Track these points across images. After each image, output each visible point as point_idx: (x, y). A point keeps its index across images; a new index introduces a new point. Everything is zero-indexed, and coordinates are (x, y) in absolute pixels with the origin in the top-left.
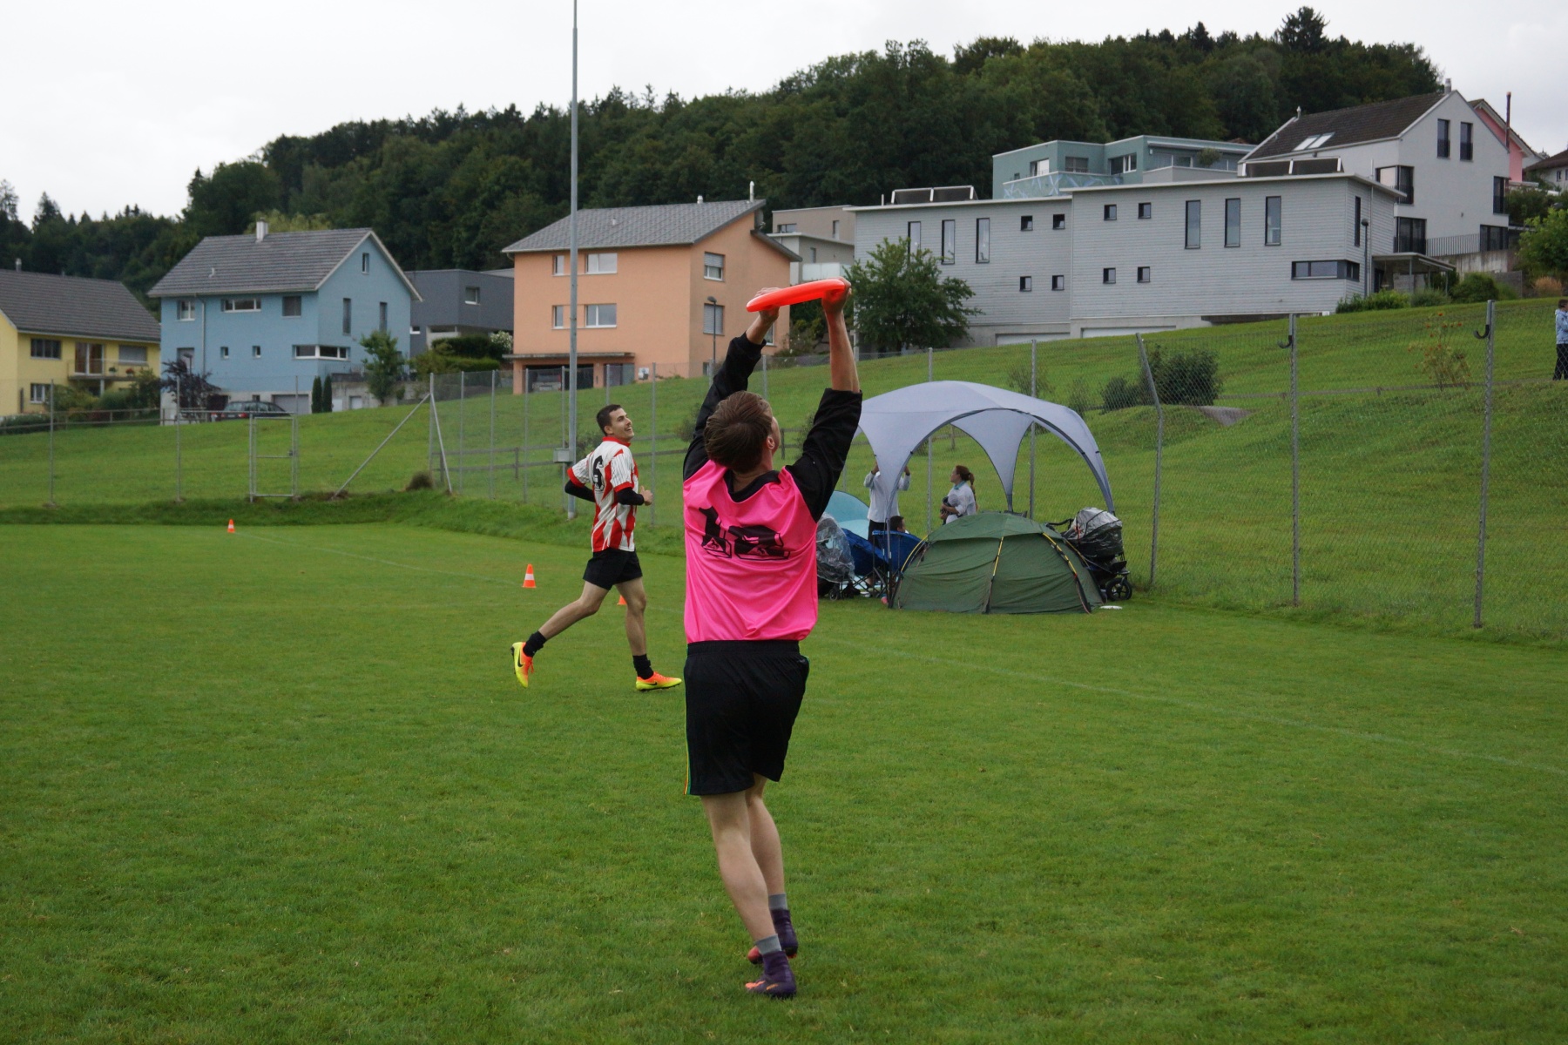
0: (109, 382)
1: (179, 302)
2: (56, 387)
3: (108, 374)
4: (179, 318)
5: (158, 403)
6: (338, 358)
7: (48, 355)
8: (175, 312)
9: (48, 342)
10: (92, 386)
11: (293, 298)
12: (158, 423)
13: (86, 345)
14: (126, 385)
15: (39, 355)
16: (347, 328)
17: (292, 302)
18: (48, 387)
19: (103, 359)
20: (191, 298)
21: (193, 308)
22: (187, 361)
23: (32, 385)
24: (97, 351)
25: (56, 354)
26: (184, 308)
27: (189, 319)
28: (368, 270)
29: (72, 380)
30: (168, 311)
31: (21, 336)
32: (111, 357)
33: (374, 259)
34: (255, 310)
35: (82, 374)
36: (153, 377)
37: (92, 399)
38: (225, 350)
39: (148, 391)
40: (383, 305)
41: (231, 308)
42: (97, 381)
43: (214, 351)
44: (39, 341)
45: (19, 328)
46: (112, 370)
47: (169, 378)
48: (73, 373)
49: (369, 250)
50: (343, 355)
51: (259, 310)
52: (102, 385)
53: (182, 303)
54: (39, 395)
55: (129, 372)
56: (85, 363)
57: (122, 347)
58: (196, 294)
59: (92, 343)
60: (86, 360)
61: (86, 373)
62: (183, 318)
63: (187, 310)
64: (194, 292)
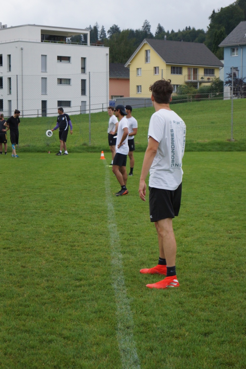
0: (201, 83)
1: (231, 48)
2: (181, 86)
3: (200, 80)
4: (231, 55)
5: (222, 90)
7: (177, 73)
8: (230, 53)
9: (177, 68)
10: (195, 85)
12: (222, 99)
13: (191, 68)
14: (209, 84)
15: (174, 73)
18: (177, 85)
19: (198, 74)
20: (236, 46)
21: (237, 51)
22: (236, 72)
24: (195, 71)
25: (180, 73)
26: (233, 50)
27: (236, 56)
29: (187, 83)
30: (227, 53)
31: (167, 65)
32: (201, 73)
36: (220, 80)
37: (196, 90)
39: (219, 86)
42: (196, 83)
44: (174, 67)
45: (166, 62)
46: (202, 78)
47: (229, 80)
48: (187, 80)
52: (198, 84)
53: (233, 49)
55: (209, 79)
56: (191, 76)
57: (205, 69)
58: (239, 44)
59: (194, 67)
60: (191, 74)
61: (191, 79)
62: (233, 55)
63: (235, 52)
64: (238, 44)
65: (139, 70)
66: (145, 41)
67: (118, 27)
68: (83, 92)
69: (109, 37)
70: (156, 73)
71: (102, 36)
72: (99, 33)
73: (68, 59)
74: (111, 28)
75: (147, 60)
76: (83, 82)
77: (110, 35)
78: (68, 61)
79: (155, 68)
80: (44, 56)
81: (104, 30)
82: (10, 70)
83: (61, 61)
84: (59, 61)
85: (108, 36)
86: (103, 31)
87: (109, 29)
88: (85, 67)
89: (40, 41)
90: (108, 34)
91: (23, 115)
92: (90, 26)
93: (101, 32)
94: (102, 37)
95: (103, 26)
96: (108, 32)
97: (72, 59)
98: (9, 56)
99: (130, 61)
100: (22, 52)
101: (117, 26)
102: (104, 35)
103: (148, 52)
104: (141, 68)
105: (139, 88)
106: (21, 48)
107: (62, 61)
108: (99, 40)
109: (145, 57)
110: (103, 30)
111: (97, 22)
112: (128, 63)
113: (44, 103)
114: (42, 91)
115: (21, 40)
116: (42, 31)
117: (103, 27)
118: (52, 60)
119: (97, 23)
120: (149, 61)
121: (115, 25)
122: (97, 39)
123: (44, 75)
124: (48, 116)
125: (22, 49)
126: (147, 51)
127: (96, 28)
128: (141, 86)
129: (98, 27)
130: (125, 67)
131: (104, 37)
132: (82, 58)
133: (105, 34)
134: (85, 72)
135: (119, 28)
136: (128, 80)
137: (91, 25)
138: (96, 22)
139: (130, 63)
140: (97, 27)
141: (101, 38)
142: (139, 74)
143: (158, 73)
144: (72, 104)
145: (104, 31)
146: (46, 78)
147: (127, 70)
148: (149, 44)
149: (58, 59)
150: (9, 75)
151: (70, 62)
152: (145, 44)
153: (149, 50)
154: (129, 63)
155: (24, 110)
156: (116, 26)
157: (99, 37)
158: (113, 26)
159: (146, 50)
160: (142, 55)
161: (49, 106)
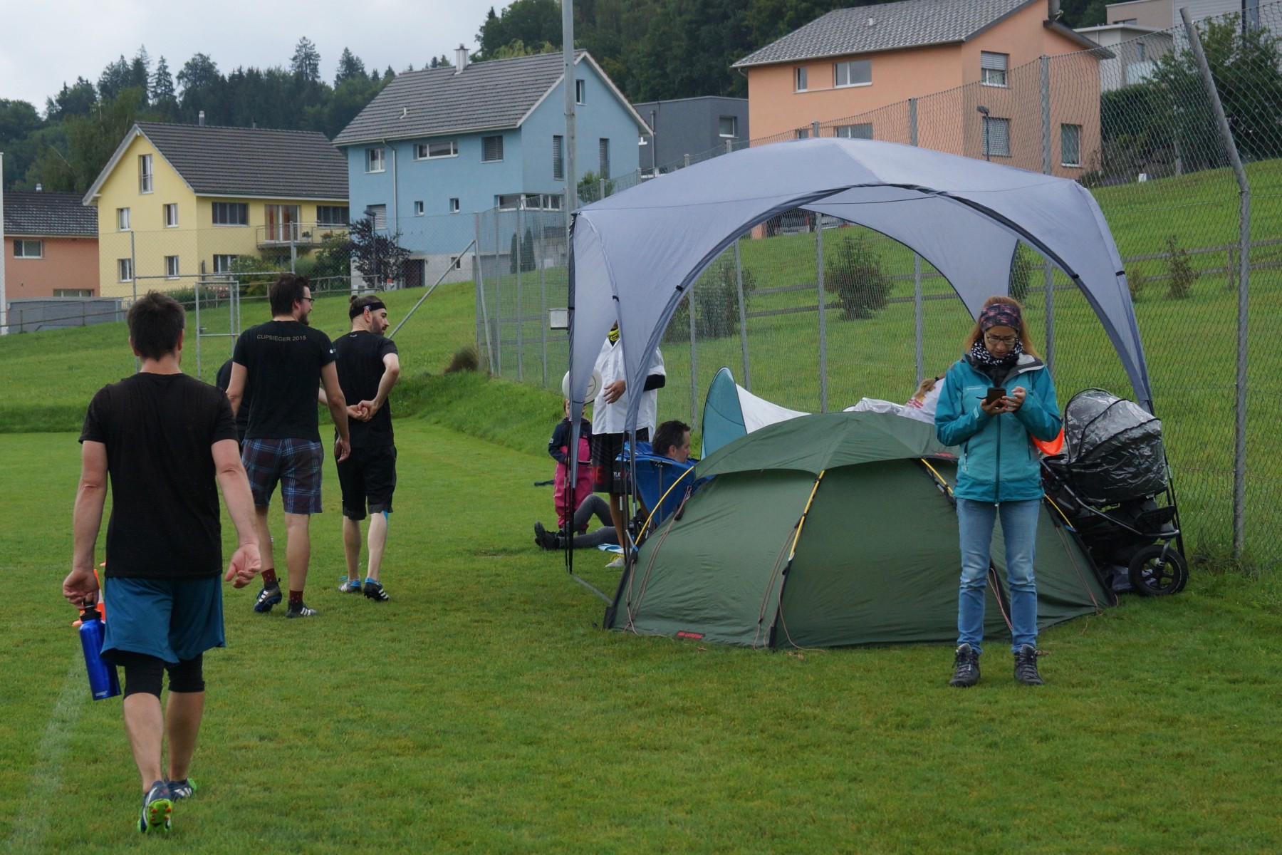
0: (301, 249)
1: (367, 151)
2: (244, 259)
3: (301, 240)
4: (368, 169)
5: (348, 270)
6: (550, 208)
7: (233, 221)
8: (363, 163)
9: (232, 206)
11: (493, 138)
13: (278, 207)
15: (223, 221)
16: (559, 172)
17: (493, 142)
18: (233, 257)
19: (298, 222)
20: (379, 144)
21: (382, 158)
22: (375, 220)
23: (215, 257)
24: (291, 214)
25: (244, 220)
26: (373, 157)
27: (380, 170)
28: (584, 101)
29: (261, 249)
30: (355, 164)
31: (199, 199)
32: (306, 220)
33: (591, 86)
34: (452, 155)
35: (273, 242)
38: (420, 205)
39: (339, 258)
40: (604, 141)
41: (425, 156)
42: (288, 249)
43: (408, 209)
44: (223, 206)
45: (196, 191)
46: (307, 235)
48: (263, 241)
49: (584, 74)
50: (555, 204)
51: (456, 155)
52: (295, 253)
53: (371, 151)
54: (224, 267)
55: (325, 236)
56: (278, 228)
57: (319, 209)
58: (385, 139)
59: (283, 204)
60: (278, 224)
61: (278, 239)
62: (372, 169)
63: (378, 158)
64: (383, 137)
65: (125, 213)
66: (136, 128)
67: (211, 61)
69: (180, 94)
70: (168, 222)
71: (159, 91)
72: (149, 80)
74: (187, 64)
75: (144, 183)
77: (185, 87)
79: (168, 207)
81: (167, 70)
85: (179, 89)
86: (163, 73)
87: (182, 67)
90: (179, 83)
92: (122, 57)
93: (157, 76)
94: (161, 94)
95: (162, 57)
96: (179, 78)
99: (98, 188)
101: (208, 58)
102: (165, 86)
103: (148, 160)
104: (128, 209)
105: (125, 267)
108: (150, 102)
109: (140, 176)
110: (165, 72)
111: (143, 46)
112: (91, 193)
117: (163, 61)
119: (143, 50)
120: (149, 188)
121: (201, 55)
122: (146, 97)
126: (143, 158)
127: (139, 64)
128: (130, 260)
129: (148, 63)
130: (85, 204)
131: (166, 93)
133: (171, 83)
135: (214, 63)
136: (94, 241)
138: (140, 47)
139: (99, 192)
140: (145, 62)
141: (156, 95)
142: (126, 224)
143: (176, 223)
145: (168, 74)
147: (91, 215)
148: (147, 137)
152: (136, 137)
153: (150, 155)
154: (95, 195)
156: (204, 59)
157: (150, 95)
158: (193, 59)
159: (140, 156)
160: (131, 169)
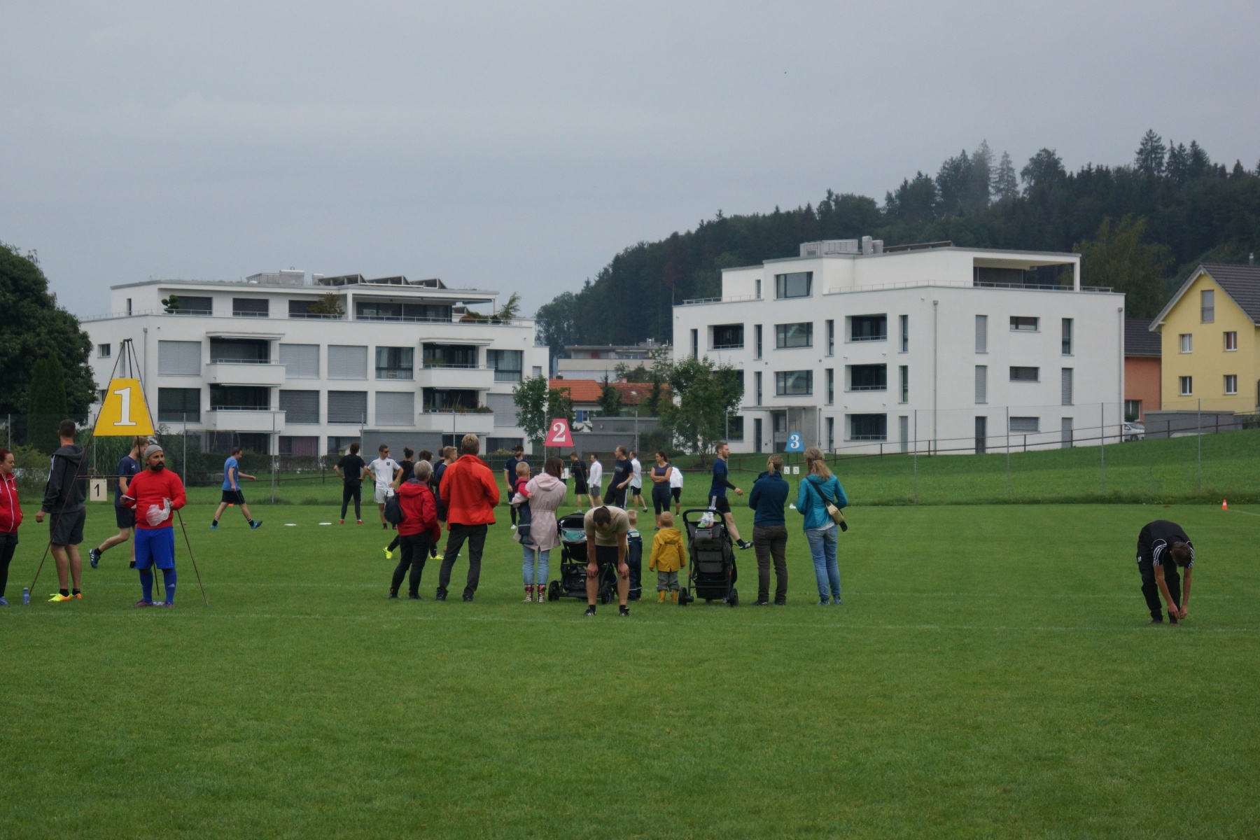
31: (1257, 328)
45: (1256, 322)
65: (1187, 339)
66: (1200, 268)
67: (1056, 157)
68: (1067, 398)
69: (1026, 190)
70: (1229, 346)
71: (1002, 187)
72: (991, 176)
73: (1032, 322)
74: (1032, 159)
75: (1207, 313)
76: (1067, 371)
77: (1029, 183)
78: (1033, 327)
79: (1228, 335)
80: (982, 318)
81: (1010, 166)
82: (905, 349)
83: (1017, 328)
84: (1014, 326)
87: (1025, 162)
88: (1070, 339)
89: (971, 284)
90: (1023, 182)
91: (935, 451)
93: (999, 171)
94: (1004, 189)
95: (1005, 153)
96: (1023, 174)
97: (1041, 324)
98: (904, 318)
99: (1162, 318)
100: (935, 310)
101: (1054, 154)
103: (1209, 295)
104: (1190, 335)
105: (1186, 382)
106: (934, 301)
107: (1020, 326)
109: (1202, 308)
110: (1007, 168)
111: (984, 141)
112: (1158, 320)
113: (981, 422)
114: (977, 396)
115: (932, 283)
116: (976, 260)
117: (1006, 155)
118: (998, 325)
119: (984, 144)
120: (1210, 318)
121: (1045, 150)
123: (981, 360)
124: (989, 451)
125: (935, 303)
126: (1205, 293)
127: (981, 159)
128: (1190, 378)
129: (990, 158)
130: (1151, 330)
131: (1008, 189)
132: (1063, 319)
133: (1014, 179)
134: (1069, 353)
136: (1158, 360)
137: (965, 149)
138: (982, 141)
139: (1163, 321)
140: (987, 157)
141: (998, 191)
142: (1187, 347)
143: (1235, 347)
144: (1042, 426)
146: (985, 367)
147: (1156, 338)
148: (1210, 276)
149: (1011, 323)
150: (904, 360)
151: (1036, 329)
152: (1201, 275)
153: (1211, 291)
154: (1160, 322)
155: (937, 438)
156: (1049, 154)
157: (991, 190)
158: (1039, 155)
159: (1202, 292)
160: (1193, 302)
161: (990, 430)
